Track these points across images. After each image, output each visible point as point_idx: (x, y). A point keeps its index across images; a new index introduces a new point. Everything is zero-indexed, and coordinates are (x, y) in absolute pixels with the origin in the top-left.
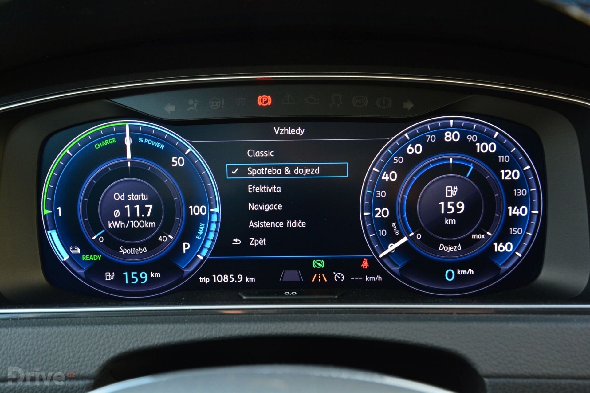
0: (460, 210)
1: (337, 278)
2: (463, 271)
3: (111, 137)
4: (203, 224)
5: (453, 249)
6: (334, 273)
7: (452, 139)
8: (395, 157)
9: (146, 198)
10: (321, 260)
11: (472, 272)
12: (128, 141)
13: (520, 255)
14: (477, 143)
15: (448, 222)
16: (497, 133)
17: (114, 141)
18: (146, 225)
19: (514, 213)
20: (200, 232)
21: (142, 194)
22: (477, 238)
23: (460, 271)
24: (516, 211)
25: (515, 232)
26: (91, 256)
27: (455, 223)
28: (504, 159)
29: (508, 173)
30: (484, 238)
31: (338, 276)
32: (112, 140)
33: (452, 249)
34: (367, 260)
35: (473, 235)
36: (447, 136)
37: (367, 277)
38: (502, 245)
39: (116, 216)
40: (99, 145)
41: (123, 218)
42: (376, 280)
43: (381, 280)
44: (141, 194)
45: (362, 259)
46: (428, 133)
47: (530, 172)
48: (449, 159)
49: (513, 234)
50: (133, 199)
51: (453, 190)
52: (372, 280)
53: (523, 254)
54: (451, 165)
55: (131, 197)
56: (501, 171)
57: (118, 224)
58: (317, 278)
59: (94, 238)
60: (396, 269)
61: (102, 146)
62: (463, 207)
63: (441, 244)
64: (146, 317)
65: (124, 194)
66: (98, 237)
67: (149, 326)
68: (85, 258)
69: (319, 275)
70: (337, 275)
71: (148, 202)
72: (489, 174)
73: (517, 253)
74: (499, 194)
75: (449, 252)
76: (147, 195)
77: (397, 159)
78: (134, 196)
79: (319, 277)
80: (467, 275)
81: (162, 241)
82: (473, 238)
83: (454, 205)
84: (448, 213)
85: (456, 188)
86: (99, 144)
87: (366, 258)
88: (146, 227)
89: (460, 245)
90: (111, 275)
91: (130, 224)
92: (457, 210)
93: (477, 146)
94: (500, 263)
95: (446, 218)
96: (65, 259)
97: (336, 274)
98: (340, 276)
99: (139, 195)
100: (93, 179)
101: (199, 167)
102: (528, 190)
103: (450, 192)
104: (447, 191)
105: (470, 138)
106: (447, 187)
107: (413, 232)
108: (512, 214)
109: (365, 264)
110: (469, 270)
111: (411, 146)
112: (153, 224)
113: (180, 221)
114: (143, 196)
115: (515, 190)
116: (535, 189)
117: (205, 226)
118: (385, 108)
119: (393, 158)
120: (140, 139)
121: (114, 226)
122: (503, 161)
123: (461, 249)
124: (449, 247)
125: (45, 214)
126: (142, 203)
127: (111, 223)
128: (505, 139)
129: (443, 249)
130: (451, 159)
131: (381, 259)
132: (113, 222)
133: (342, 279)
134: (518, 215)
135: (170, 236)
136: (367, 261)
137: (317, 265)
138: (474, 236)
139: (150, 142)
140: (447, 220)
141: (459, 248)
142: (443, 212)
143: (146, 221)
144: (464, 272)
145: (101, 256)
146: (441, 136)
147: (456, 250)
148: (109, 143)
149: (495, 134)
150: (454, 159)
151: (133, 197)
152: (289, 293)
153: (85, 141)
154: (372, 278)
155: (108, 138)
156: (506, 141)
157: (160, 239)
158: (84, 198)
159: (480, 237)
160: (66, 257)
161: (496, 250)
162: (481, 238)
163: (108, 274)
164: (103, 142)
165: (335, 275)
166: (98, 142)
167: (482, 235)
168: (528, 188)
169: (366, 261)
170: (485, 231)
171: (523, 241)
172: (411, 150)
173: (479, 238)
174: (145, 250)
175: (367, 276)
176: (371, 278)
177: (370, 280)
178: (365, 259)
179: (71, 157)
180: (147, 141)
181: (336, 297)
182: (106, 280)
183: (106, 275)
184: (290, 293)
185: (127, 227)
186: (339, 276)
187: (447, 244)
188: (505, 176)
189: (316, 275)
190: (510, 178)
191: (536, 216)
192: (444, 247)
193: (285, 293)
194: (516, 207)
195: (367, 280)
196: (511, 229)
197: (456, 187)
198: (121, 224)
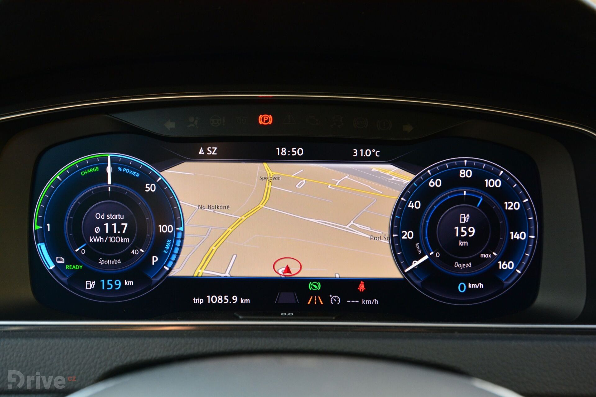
1: (333, 301)
3: (95, 166)
4: (169, 240)
9: (122, 218)
10: (318, 283)
12: (109, 170)
18: (122, 240)
20: (167, 247)
21: (119, 214)
26: (74, 266)
27: (467, 245)
31: (334, 299)
32: (96, 169)
34: (363, 283)
37: (364, 301)
38: (506, 263)
39: (96, 232)
40: (84, 173)
41: (102, 234)
42: (372, 304)
43: (377, 304)
50: (111, 218)
52: (368, 303)
53: (522, 271)
55: (110, 216)
57: (98, 239)
58: (313, 301)
59: (76, 251)
61: (87, 173)
62: (474, 231)
66: (80, 250)
68: (68, 267)
69: (315, 297)
71: (124, 221)
76: (123, 216)
78: (112, 216)
79: (315, 299)
81: (135, 254)
88: (121, 242)
90: (91, 283)
91: (108, 239)
96: (51, 268)
98: (336, 298)
99: (117, 215)
109: (362, 287)
112: (128, 240)
113: (151, 237)
114: (120, 216)
117: (172, 242)
120: (119, 168)
121: (95, 241)
123: (471, 266)
125: (36, 229)
126: (118, 222)
127: (92, 238)
132: (94, 237)
134: (518, 239)
135: (141, 250)
137: (314, 288)
139: (127, 171)
140: (461, 242)
143: (121, 237)
145: (82, 266)
148: (93, 171)
152: (285, 314)
155: (92, 167)
158: (70, 216)
160: (52, 266)
163: (89, 283)
164: (88, 170)
165: (331, 297)
166: (84, 170)
174: (119, 262)
179: (61, 182)
182: (86, 288)
183: (87, 284)
184: (287, 314)
185: (105, 242)
189: (312, 297)
193: (282, 314)
195: (363, 304)
198: (101, 239)
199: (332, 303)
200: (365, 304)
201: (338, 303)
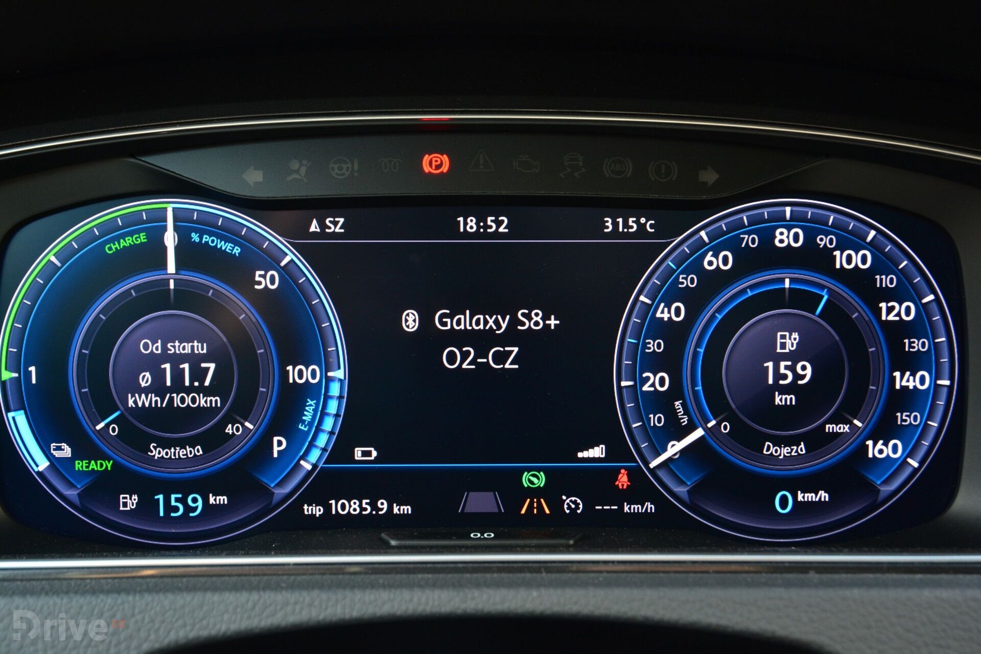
0: (803, 377)
1: (569, 507)
2: (809, 494)
3: (138, 231)
4: (312, 400)
5: (791, 453)
6: (564, 497)
7: (789, 243)
8: (681, 276)
9: (202, 349)
10: (539, 473)
11: (825, 497)
12: (170, 239)
13: (916, 465)
14: (835, 251)
15: (781, 400)
16: (873, 233)
17: (142, 238)
18: (203, 401)
19: (904, 383)
20: (306, 416)
21: (196, 341)
22: (835, 431)
23: (803, 494)
24: (908, 381)
25: (906, 421)
26: (93, 462)
27: (794, 403)
28: (886, 281)
29: (893, 308)
30: (848, 431)
31: (571, 504)
32: (139, 237)
33: (787, 453)
34: (626, 472)
35: (827, 426)
36: (779, 237)
37: (627, 505)
38: (883, 444)
39: (143, 384)
40: (113, 247)
41: (158, 388)
42: (643, 511)
43: (653, 511)
44: (194, 342)
45: (617, 471)
46: (744, 230)
47: (934, 307)
48: (782, 281)
49: (903, 423)
50: (178, 352)
51: (790, 339)
52: (636, 511)
53: (921, 463)
54: (787, 292)
55: (174, 347)
56: (881, 305)
57: (147, 400)
58: (531, 506)
59: (98, 427)
60: (681, 490)
61: (119, 248)
62: (809, 372)
63: (767, 443)
64: (203, 580)
65: (159, 341)
66: (108, 425)
67: (209, 595)
68: (79, 465)
69: (535, 500)
70: (568, 502)
71: (207, 358)
72: (858, 309)
73: (909, 460)
74: (878, 348)
75: (781, 457)
76: (205, 344)
77: (686, 279)
78: (179, 346)
79: (535, 505)
80: (816, 502)
81: (233, 433)
82: (827, 431)
83: (792, 368)
84: (781, 382)
85: (795, 335)
86: (114, 244)
87: (625, 468)
88: (202, 406)
89: (802, 445)
90: (131, 499)
91: (171, 399)
92: (798, 377)
93: (836, 255)
94: (879, 479)
95: (777, 393)
96: (41, 469)
97: (567, 498)
98: (575, 502)
99: (190, 344)
100: (101, 312)
101: (306, 292)
102: (931, 340)
103: (785, 343)
104: (779, 341)
105: (823, 241)
106: (779, 334)
107: (715, 419)
108: (901, 386)
109: (623, 480)
110: (820, 492)
111: (712, 256)
112: (216, 401)
113: (269, 394)
114: (198, 346)
115: (906, 341)
116: (943, 339)
117: (317, 404)
118: (664, 180)
119: (678, 277)
120: (193, 235)
121: (140, 405)
122: (884, 286)
123: (804, 452)
124: (782, 448)
125: (3, 379)
126: (195, 360)
127: (134, 398)
128: (887, 243)
129: (772, 452)
130: (787, 281)
131: (652, 471)
132: (137, 395)
133: (579, 509)
134: (911, 387)
135: (247, 424)
136: (627, 474)
137: (531, 482)
138: (829, 428)
139: (213, 241)
140: (778, 396)
141: (802, 450)
142: (771, 381)
143: (201, 395)
144: (810, 497)
145: (111, 462)
146: (767, 237)
147: (796, 454)
148: (132, 243)
149: (869, 233)
150: (792, 281)
151: (177, 347)
152: (479, 535)
153: (86, 239)
154: (636, 508)
155: (131, 234)
156: (889, 247)
157: (229, 429)
158: (81, 348)
159: (840, 429)
160: (43, 464)
161: (870, 455)
162: (842, 431)
163: (126, 498)
164: (122, 241)
165: (565, 500)
166: (112, 240)
167: (845, 425)
168: (931, 337)
169: (624, 474)
170: (850, 418)
171: (922, 437)
172: (711, 262)
173: (839, 431)
174: (199, 450)
175: (625, 504)
176: (634, 508)
177: (632, 511)
178: (623, 471)
179: (60, 268)
180: (207, 240)
181: (571, 542)
182: (121, 508)
183: (121, 500)
184: (481, 535)
185: (164, 406)
186: (573, 504)
187: (778, 442)
188: (888, 314)
189: (528, 500)
190: (897, 318)
191: (945, 390)
192: (773, 448)
193: (472, 535)
194: (908, 373)
195: (625, 511)
196: (899, 414)
197: (797, 333)
198: (154, 399)
199: (568, 511)
200: (629, 511)
201: (579, 511)
